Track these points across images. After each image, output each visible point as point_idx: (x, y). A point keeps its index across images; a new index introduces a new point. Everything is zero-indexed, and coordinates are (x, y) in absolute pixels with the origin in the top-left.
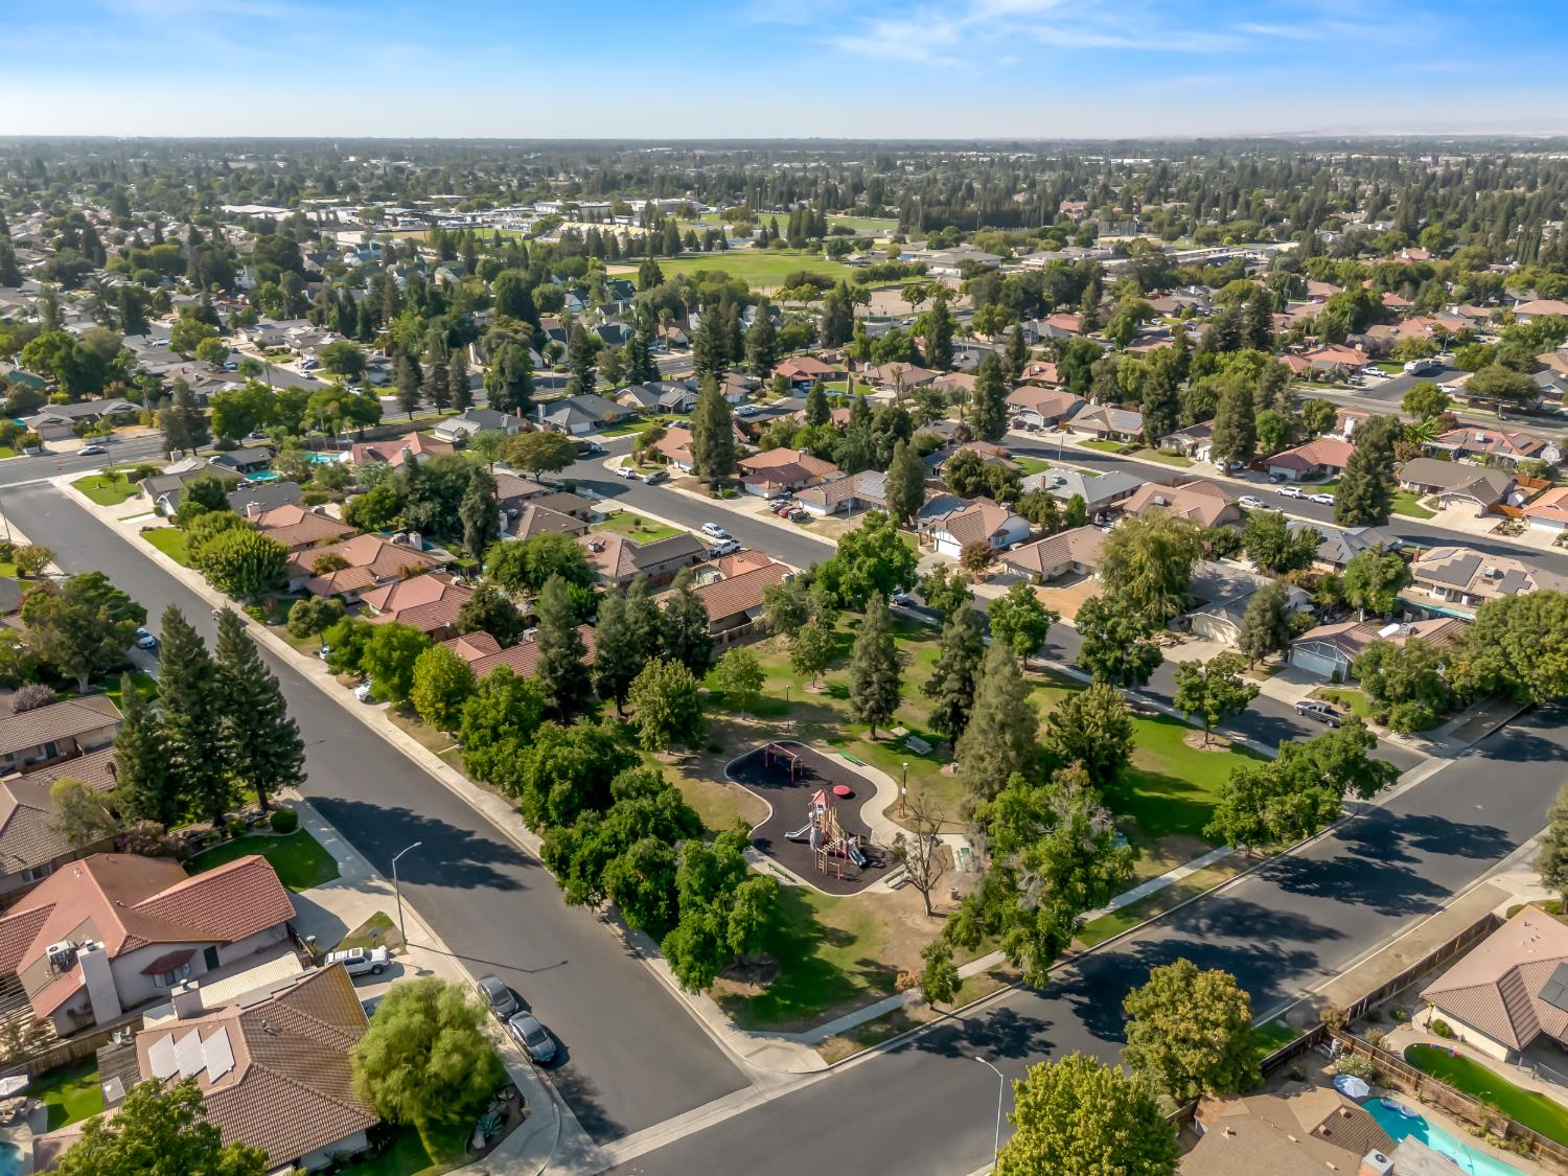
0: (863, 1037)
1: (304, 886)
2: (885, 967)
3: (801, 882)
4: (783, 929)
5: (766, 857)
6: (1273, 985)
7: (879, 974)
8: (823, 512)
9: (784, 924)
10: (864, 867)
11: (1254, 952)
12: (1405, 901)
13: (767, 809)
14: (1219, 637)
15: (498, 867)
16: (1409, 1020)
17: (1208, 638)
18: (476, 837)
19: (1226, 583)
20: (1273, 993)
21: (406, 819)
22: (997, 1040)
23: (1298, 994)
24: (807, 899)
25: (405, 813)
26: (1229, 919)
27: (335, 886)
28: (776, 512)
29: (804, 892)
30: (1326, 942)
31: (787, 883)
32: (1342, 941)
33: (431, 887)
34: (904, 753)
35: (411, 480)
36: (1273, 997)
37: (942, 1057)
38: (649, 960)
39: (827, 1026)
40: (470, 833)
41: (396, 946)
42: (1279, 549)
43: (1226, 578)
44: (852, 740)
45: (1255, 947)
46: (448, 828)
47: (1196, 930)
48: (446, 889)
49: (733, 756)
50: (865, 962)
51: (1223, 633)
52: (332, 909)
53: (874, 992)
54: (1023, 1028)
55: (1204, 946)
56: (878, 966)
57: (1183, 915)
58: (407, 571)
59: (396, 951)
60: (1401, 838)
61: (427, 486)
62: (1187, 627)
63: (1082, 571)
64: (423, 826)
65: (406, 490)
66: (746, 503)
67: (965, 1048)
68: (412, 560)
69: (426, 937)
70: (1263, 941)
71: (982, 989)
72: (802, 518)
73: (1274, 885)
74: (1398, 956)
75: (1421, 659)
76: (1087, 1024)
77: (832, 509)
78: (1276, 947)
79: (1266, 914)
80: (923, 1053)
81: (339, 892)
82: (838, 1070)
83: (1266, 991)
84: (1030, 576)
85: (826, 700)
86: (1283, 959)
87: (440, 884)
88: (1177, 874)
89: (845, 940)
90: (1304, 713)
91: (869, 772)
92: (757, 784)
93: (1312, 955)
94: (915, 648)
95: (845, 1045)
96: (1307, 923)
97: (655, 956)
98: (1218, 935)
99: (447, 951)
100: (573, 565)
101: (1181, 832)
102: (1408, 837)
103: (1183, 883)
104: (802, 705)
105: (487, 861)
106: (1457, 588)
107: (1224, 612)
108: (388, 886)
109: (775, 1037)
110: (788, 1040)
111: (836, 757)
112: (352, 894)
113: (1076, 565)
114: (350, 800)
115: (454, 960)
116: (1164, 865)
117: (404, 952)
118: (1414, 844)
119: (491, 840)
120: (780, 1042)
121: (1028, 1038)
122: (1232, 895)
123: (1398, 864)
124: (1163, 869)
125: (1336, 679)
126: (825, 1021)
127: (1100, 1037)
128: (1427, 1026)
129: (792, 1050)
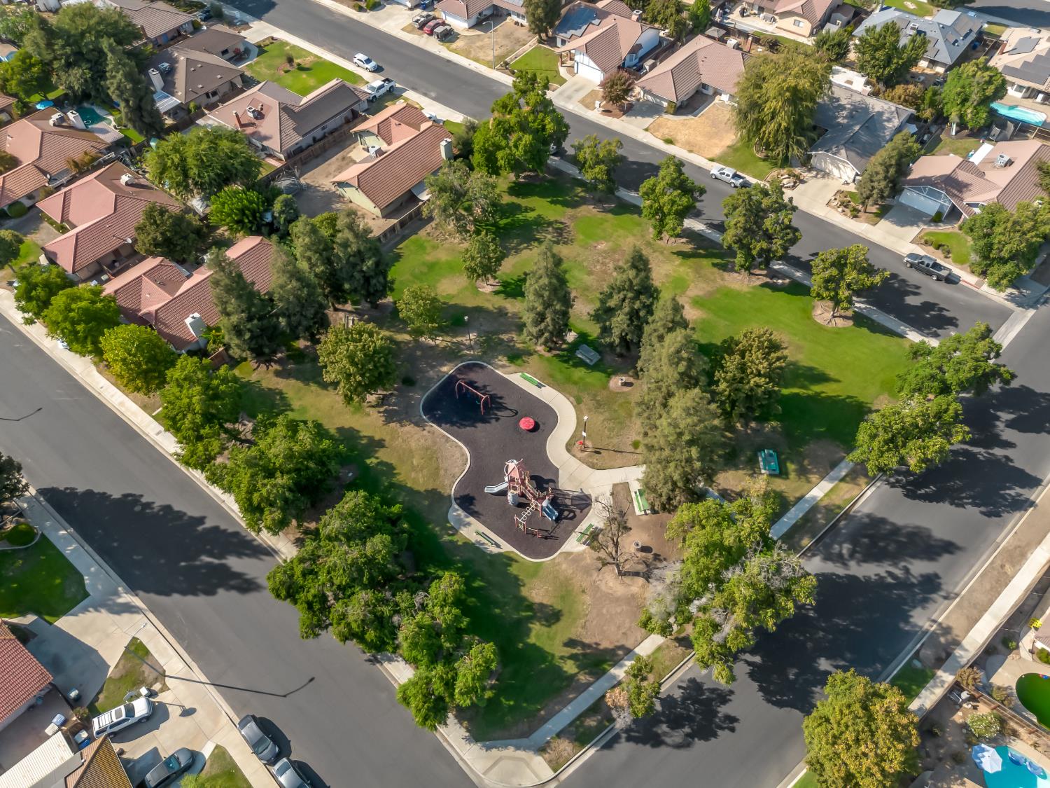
0: (579, 735)
1: (58, 614)
2: (589, 646)
3: (506, 548)
4: (497, 611)
5: (471, 519)
6: (906, 618)
7: (584, 655)
8: (466, 25)
9: (497, 604)
10: (558, 520)
11: (890, 580)
12: (1003, 497)
13: (463, 454)
14: (835, 172)
15: (234, 563)
16: (1017, 647)
17: (826, 175)
18: (208, 524)
19: (843, 108)
20: (907, 628)
21: (138, 508)
22: (690, 720)
23: (926, 625)
24: (514, 570)
25: (136, 499)
26: (866, 540)
27: (85, 610)
28: (422, 27)
29: (509, 560)
30: (946, 558)
31: (495, 550)
32: (959, 553)
33: (176, 597)
34: (576, 365)
35: (49, 45)
36: (908, 632)
37: (648, 747)
38: (386, 664)
39: (548, 726)
40: (201, 520)
41: (156, 680)
42: (888, 61)
43: (843, 102)
44: (530, 353)
45: (890, 574)
46: (180, 515)
47: (839, 559)
48: (190, 599)
49: (425, 389)
50: (571, 643)
51: (839, 168)
52: (88, 640)
53: (583, 678)
54: (709, 700)
55: (848, 576)
56: (584, 646)
57: (827, 540)
58: (76, 164)
59: (157, 687)
60: (998, 418)
61: (68, 50)
62: (806, 162)
63: (710, 92)
64: (155, 516)
65: (48, 56)
66: (390, 16)
67: (665, 734)
68: (78, 148)
69: (181, 665)
70: (895, 565)
71: (672, 659)
72: (448, 36)
73: (899, 491)
74: (1002, 566)
75: (1034, 228)
76: (761, 689)
77: (473, 21)
78: (907, 570)
79: (896, 530)
80: (631, 745)
81: (91, 616)
82: (563, 777)
83: (902, 625)
84: (665, 104)
85: (500, 301)
86: (913, 585)
87: (184, 593)
88: (820, 491)
89: (552, 617)
90: (912, 266)
91: (549, 395)
92: (453, 424)
93: (937, 576)
94: (573, 218)
95: (565, 746)
96: (929, 536)
97: (390, 660)
98: (859, 562)
99: (204, 679)
100: (236, 162)
101: (819, 437)
102: (1005, 416)
103: (825, 503)
104: (478, 310)
105: (221, 556)
106: (1032, 85)
107: (843, 151)
108: (136, 601)
109: (506, 747)
110: (518, 748)
111: (516, 378)
112: (103, 617)
113: (704, 86)
114: (81, 489)
115: (211, 689)
116: (809, 481)
117: (165, 688)
118: (1010, 424)
119: (223, 527)
120: (510, 751)
121: (715, 713)
122: (866, 510)
123: (998, 452)
124: (807, 486)
125: (937, 219)
126: (545, 720)
127: (774, 703)
128: (1031, 652)
129: (521, 759)
